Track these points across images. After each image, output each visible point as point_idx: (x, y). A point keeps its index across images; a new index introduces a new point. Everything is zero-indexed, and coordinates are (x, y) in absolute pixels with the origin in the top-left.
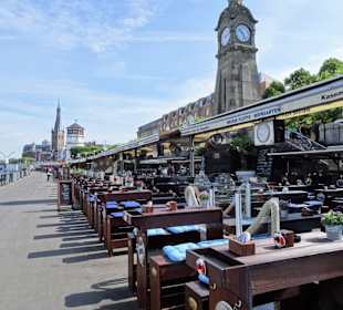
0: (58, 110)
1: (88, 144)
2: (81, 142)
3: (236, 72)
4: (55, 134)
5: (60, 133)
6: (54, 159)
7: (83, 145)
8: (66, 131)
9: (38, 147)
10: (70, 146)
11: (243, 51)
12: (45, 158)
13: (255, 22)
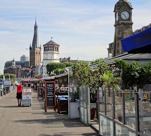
0: (36, 27)
1: (63, 61)
2: (56, 58)
3: (120, 36)
4: (32, 50)
5: (37, 50)
6: (32, 75)
7: (58, 62)
8: (43, 47)
9: (17, 63)
10: (46, 63)
11: (125, 25)
12: (24, 74)
13: (132, 9)
